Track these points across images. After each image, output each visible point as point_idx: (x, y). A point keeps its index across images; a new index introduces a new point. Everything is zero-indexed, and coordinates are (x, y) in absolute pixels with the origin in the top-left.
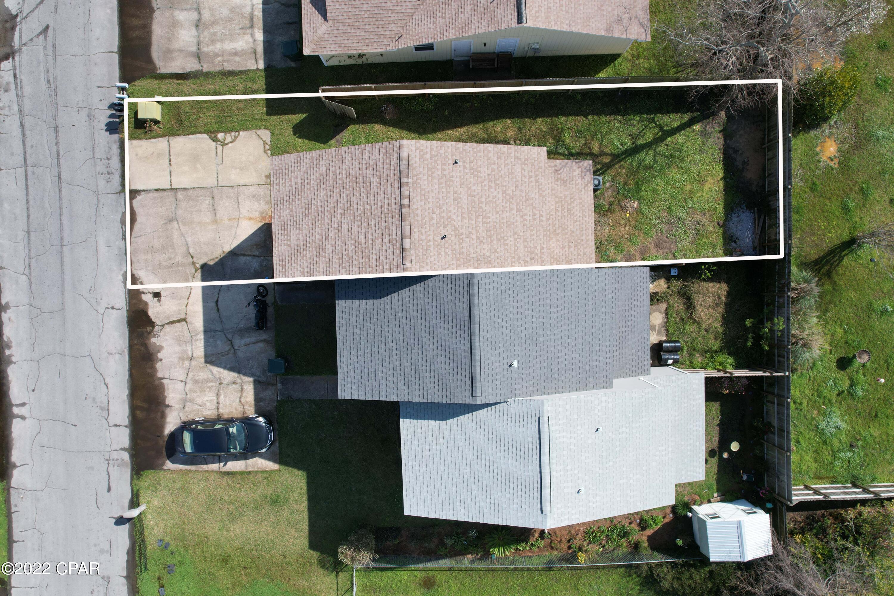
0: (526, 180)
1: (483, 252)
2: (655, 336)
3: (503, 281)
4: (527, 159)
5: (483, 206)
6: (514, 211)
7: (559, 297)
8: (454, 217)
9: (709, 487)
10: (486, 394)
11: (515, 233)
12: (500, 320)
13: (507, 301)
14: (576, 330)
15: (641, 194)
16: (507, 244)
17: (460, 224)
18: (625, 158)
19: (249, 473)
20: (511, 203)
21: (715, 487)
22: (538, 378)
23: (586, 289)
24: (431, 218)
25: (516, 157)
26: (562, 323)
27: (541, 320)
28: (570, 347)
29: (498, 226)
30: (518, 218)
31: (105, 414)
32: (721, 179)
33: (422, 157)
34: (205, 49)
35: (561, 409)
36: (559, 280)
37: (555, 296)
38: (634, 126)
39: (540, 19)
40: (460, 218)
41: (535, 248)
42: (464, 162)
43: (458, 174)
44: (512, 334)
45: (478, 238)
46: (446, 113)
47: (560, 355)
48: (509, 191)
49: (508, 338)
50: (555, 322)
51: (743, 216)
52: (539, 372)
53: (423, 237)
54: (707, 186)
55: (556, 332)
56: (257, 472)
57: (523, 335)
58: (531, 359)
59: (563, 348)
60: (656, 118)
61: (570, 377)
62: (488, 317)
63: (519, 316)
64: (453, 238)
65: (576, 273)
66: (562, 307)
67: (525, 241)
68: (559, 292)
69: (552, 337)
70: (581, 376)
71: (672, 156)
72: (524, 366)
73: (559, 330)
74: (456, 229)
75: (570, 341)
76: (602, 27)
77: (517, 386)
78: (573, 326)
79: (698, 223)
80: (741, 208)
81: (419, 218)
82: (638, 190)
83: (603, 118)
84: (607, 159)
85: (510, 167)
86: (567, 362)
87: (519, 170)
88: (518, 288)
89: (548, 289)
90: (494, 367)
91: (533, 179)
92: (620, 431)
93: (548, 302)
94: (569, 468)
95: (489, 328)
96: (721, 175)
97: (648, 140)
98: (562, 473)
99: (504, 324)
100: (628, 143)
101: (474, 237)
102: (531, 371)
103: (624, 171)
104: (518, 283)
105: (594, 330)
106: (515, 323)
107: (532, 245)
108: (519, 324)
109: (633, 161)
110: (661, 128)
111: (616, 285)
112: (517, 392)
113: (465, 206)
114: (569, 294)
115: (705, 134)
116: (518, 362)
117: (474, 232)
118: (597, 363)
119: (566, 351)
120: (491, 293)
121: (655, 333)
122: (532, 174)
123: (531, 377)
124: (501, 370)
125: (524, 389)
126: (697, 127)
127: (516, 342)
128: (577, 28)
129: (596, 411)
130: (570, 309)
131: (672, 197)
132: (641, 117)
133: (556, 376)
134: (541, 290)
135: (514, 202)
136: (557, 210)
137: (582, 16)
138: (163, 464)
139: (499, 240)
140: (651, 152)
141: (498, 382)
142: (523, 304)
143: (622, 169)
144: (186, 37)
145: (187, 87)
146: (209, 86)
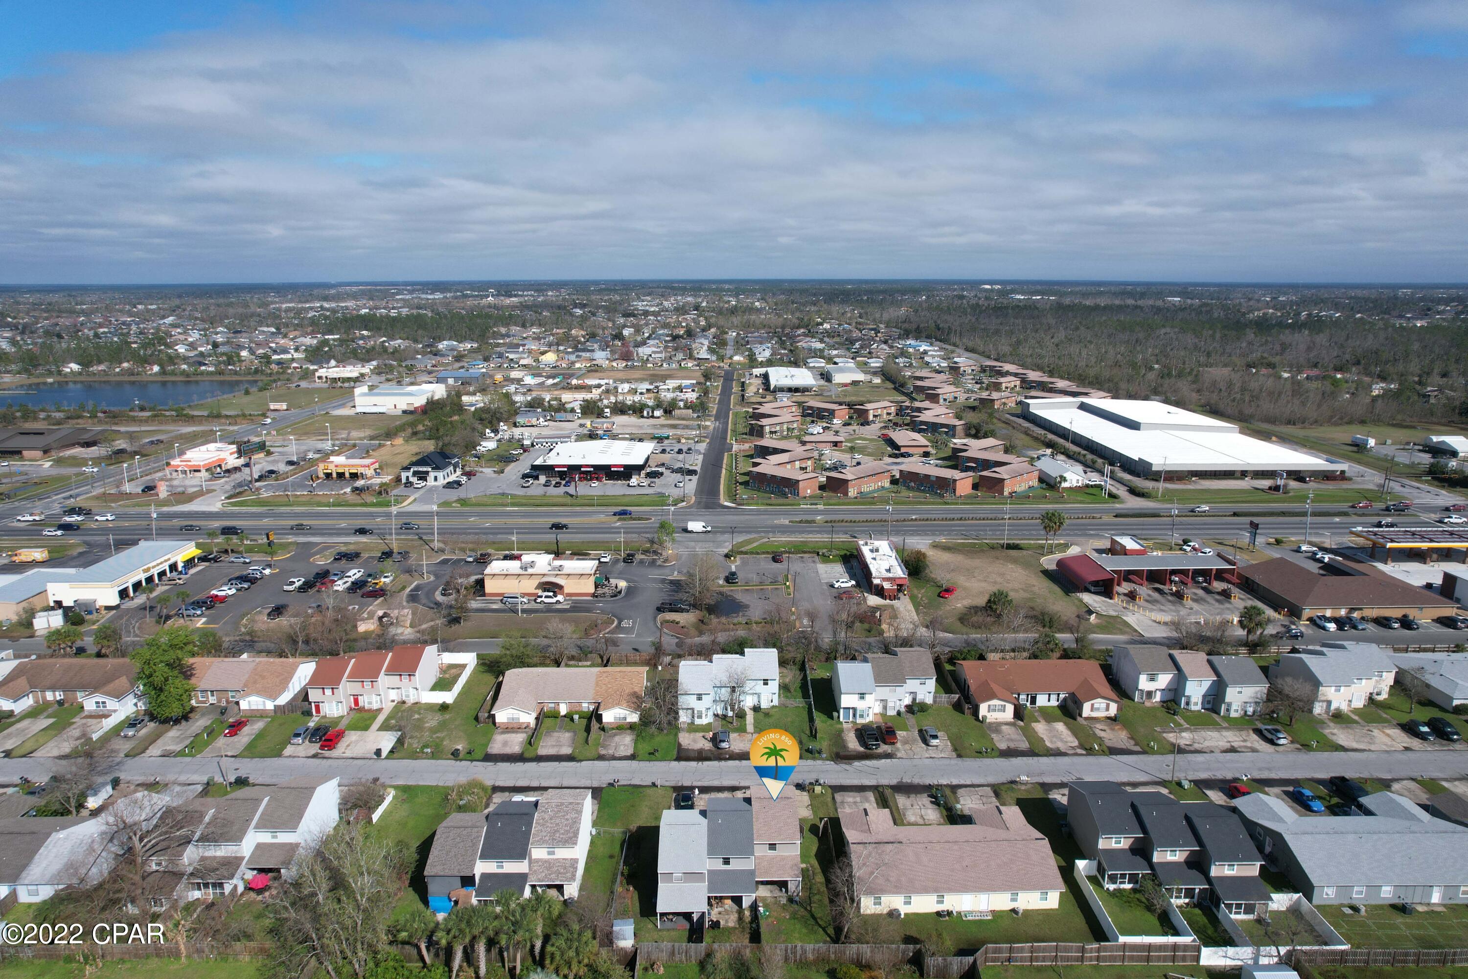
15: (793, 920)
18: (810, 914)
31: (697, 780)
82: (795, 919)
97: (820, 923)
100: (817, 916)
103: (803, 914)
109: (808, 917)
140: (814, 924)
143: (805, 913)
144: (850, 800)
145: (829, 799)
146: (830, 804)
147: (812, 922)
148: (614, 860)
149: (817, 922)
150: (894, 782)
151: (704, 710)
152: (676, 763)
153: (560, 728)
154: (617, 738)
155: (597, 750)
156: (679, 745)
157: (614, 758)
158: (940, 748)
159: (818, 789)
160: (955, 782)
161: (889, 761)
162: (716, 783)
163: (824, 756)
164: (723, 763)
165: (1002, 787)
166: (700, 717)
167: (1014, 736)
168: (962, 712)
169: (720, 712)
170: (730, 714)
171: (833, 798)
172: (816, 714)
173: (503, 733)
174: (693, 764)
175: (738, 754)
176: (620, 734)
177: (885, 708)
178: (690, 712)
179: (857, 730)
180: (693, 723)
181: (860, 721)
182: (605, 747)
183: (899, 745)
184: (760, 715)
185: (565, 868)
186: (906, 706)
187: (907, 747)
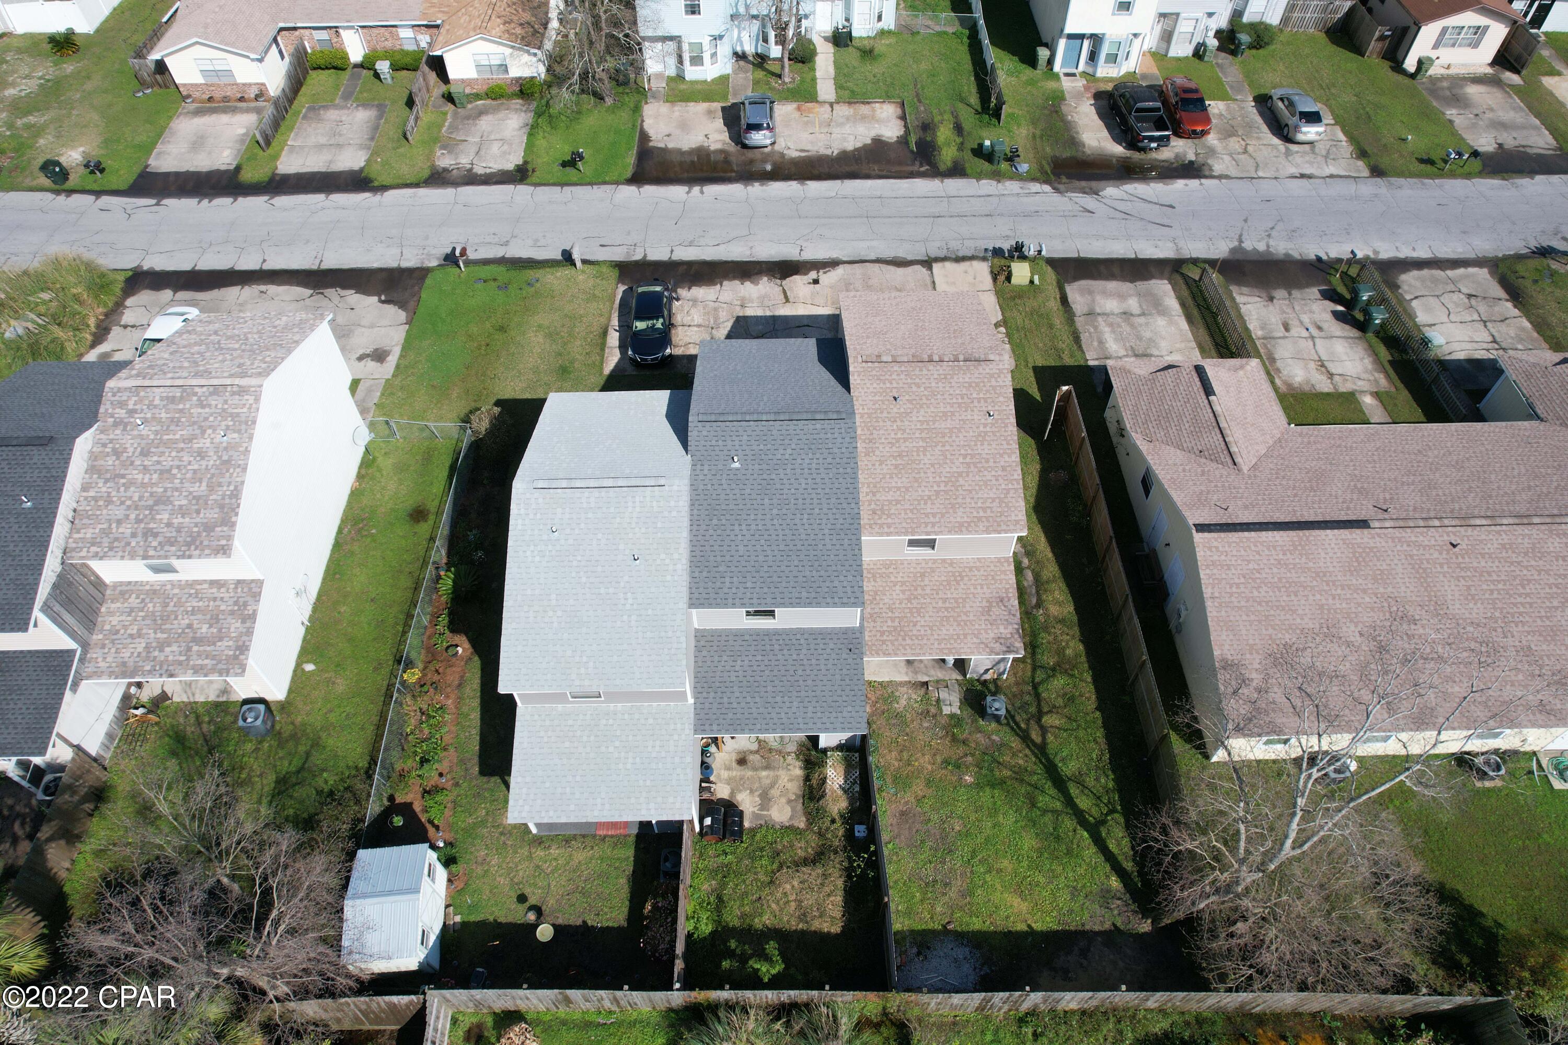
0: (980, 505)
1: (881, 447)
2: (751, 809)
3: (844, 450)
4: (1007, 506)
5: (939, 448)
6: (936, 488)
7: (823, 526)
8: (922, 412)
9: (473, 908)
10: (700, 428)
11: (907, 489)
12: (793, 446)
13: (818, 456)
14: (776, 552)
15: (987, 789)
16: (891, 478)
17: (914, 418)
18: (1041, 762)
19: (603, 350)
20: (946, 483)
21: (473, 918)
22: (714, 496)
23: (834, 568)
24: (918, 386)
25: (1008, 490)
26: (787, 532)
27: (793, 501)
28: (754, 543)
29: (914, 466)
30: (927, 493)
31: (686, 243)
32: (1029, 926)
33: (992, 376)
34: (1100, 319)
35: (672, 504)
36: (847, 526)
37: (824, 521)
38: (1097, 779)
39: (1209, 553)
40: (921, 418)
41: (889, 516)
42: (993, 424)
43: (976, 417)
44: (775, 462)
45: (898, 440)
46: (1068, 537)
47: (744, 527)
48: (961, 481)
49: (771, 457)
50: (788, 521)
51: (966, 968)
52: (723, 497)
53: (894, 376)
54: (1016, 901)
55: (775, 522)
56: (603, 356)
57: (773, 476)
58: (741, 486)
59: (752, 532)
60: (1116, 815)
61: (712, 543)
62: (798, 432)
63: (798, 471)
64: (895, 410)
65: (856, 552)
66: (809, 531)
67: (898, 502)
68: (829, 526)
69: (768, 516)
70: (712, 558)
71: (1058, 838)
72: (732, 477)
73: (777, 527)
74: (907, 414)
75: (763, 542)
76: (1226, 651)
77: (706, 467)
78: (782, 547)
79: (946, 885)
80: (983, 965)
81: (917, 372)
82: (993, 784)
83: (1100, 734)
84: (1035, 736)
85: (994, 482)
86: (733, 537)
87: (992, 495)
88: (834, 470)
89: (834, 511)
90: (734, 438)
91: (981, 514)
92: (629, 595)
93: (817, 511)
94: (590, 515)
95: (784, 432)
96: (1038, 926)
97: (1077, 801)
98: (585, 505)
99: (789, 451)
100: (1069, 768)
101: (899, 435)
102: (725, 486)
103: (1021, 762)
104: (841, 470)
105: (775, 579)
106: (790, 466)
107: (892, 511)
108: (788, 471)
109: (1038, 776)
110: (1103, 822)
111: (838, 677)
112: (699, 467)
113: (937, 425)
114: (827, 541)
115: (1106, 895)
116: (737, 469)
117: (905, 436)
118: (728, 584)
119: (748, 537)
120: (829, 435)
121: (756, 809)
122: (989, 513)
123: (716, 487)
124: (729, 447)
125: (701, 477)
126: (1115, 883)
127: (764, 466)
128: (1212, 611)
129: (663, 556)
130: (806, 543)
131: (987, 840)
132: (1113, 791)
133: (715, 521)
134: (833, 500)
135: (948, 488)
136: (945, 600)
137: (1232, 618)
138: (623, 284)
139: (896, 466)
140: (1058, 805)
141: (714, 443)
142: (814, 476)
143: (1023, 759)
144: (1111, 305)
145: (1054, 304)
146: (1058, 321)
147: (1049, 798)
148: (424, 528)
149: (1069, 802)
150: (1220, 249)
151: (706, 42)
152: (632, 190)
153: (347, 96)
154: (485, 123)
155: (430, 156)
156: (644, 137)
157: (472, 179)
158: (1321, 148)
159: (1021, 272)
160: (1386, 252)
161: (1194, 183)
162: (737, 252)
163: (1024, 167)
164: (756, 189)
165: (1520, 268)
166: (697, 60)
167: (1508, 115)
168: (1359, 50)
169: (749, 48)
170: (775, 51)
171: (1064, 300)
172: (992, 54)
173: (198, 112)
174: (677, 192)
175: (796, 162)
176: (496, 110)
177: (1167, 37)
178: (671, 46)
179: (1098, 96)
180: (680, 77)
181: (1106, 71)
182: (450, 146)
183: (1212, 139)
184: (851, 54)
185: (215, 619)
186: (1219, 34)
187: (1235, 144)
